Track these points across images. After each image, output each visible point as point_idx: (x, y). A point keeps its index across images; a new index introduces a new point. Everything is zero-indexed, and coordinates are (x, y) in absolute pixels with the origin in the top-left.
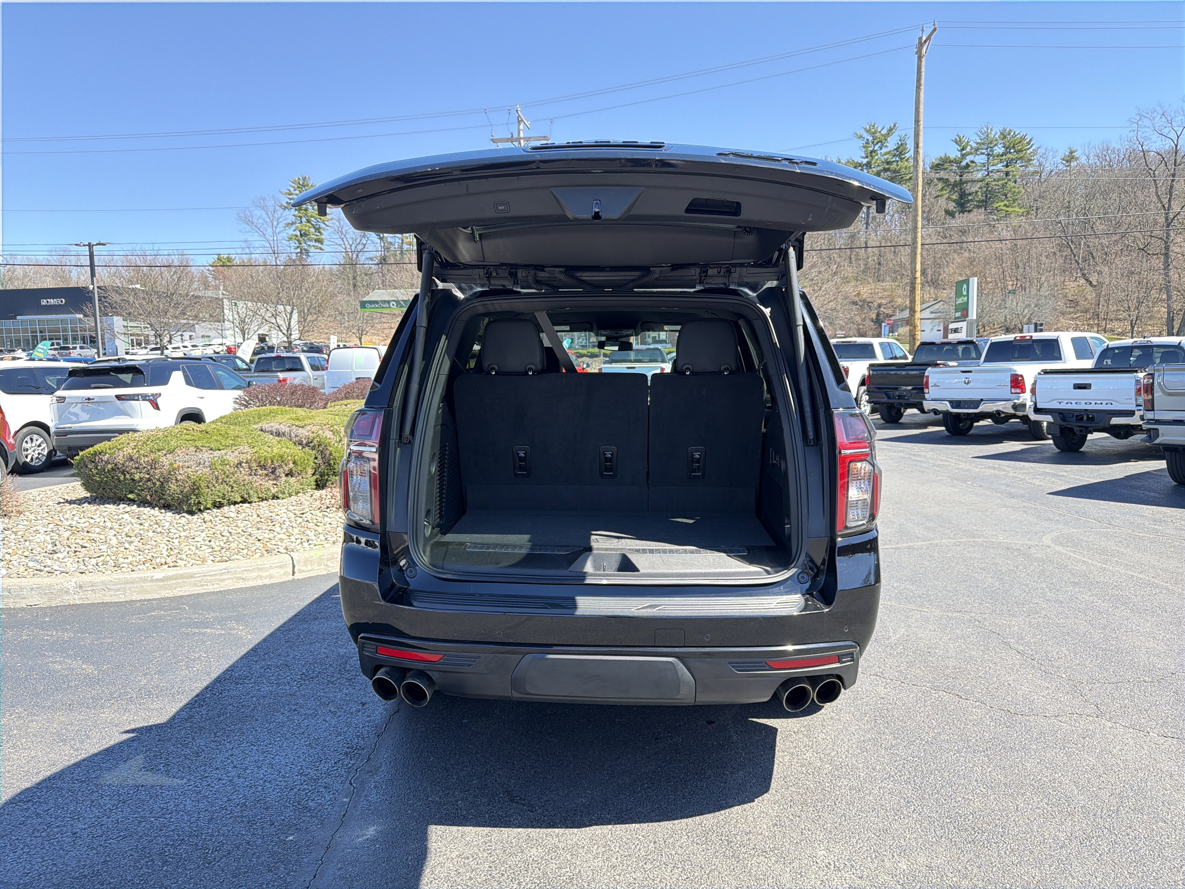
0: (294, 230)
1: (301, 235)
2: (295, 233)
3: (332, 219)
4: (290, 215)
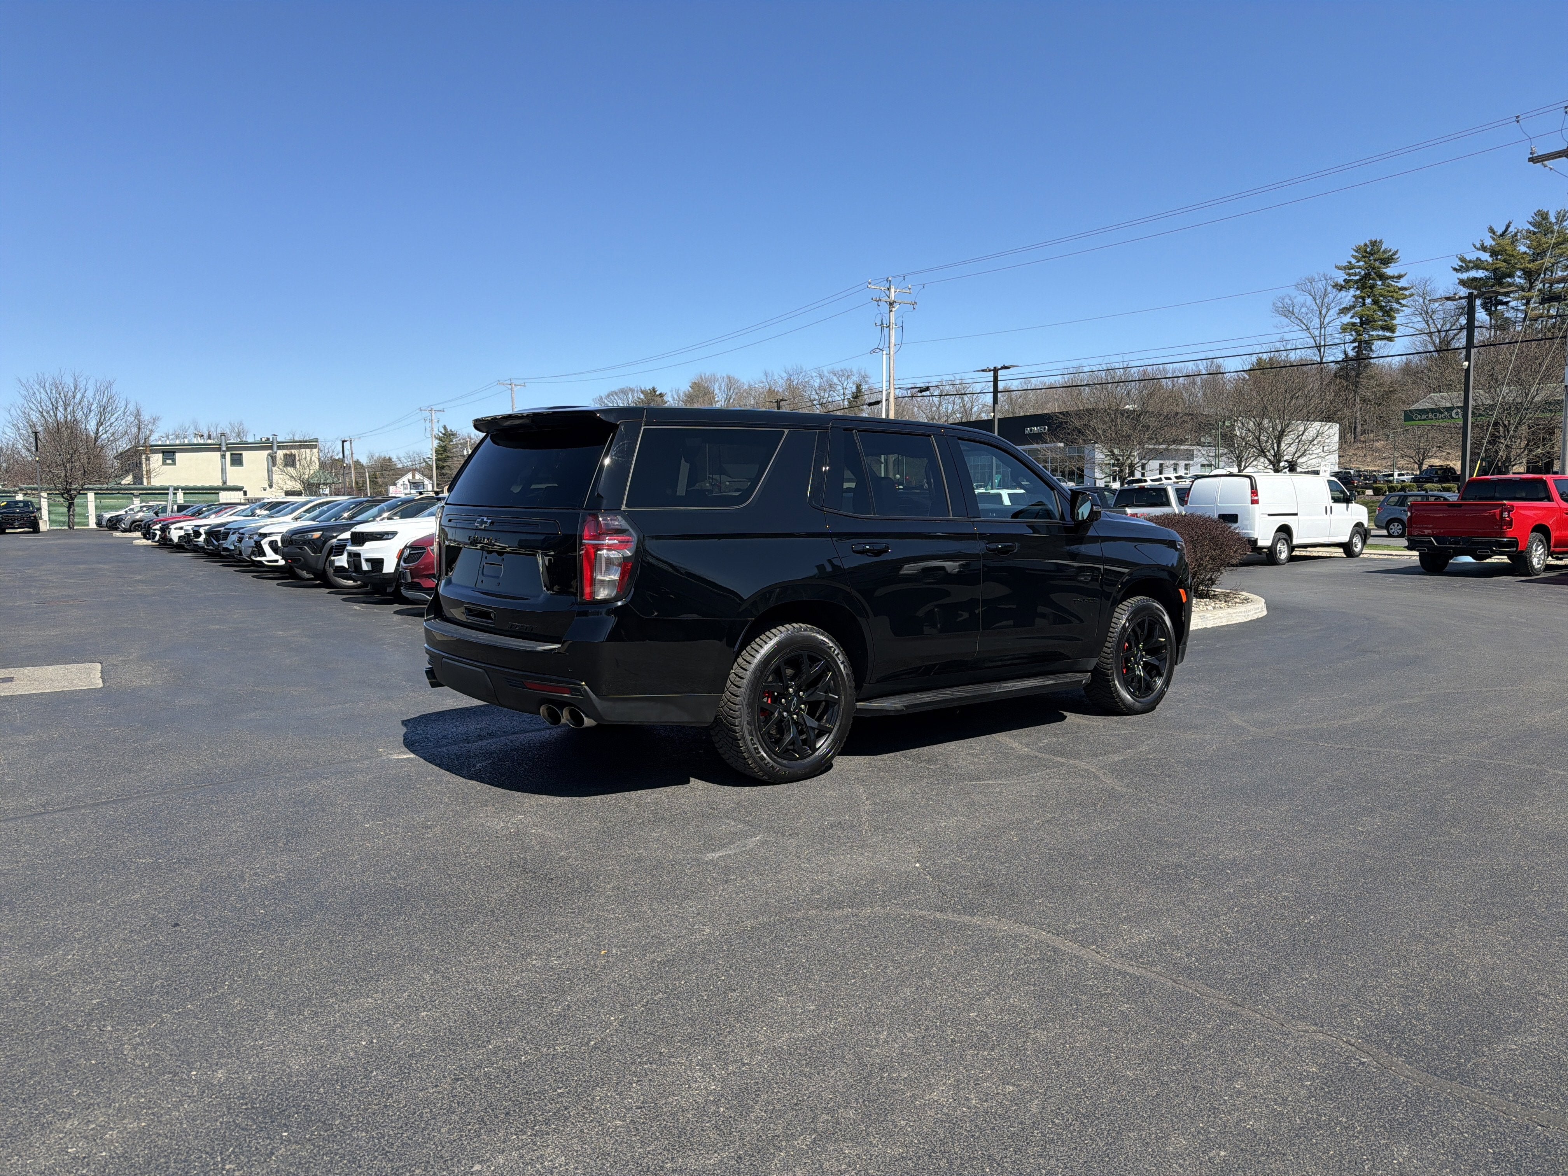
0: (1352, 317)
1: (1362, 324)
2: (1354, 320)
3: (1411, 295)
4: (1348, 297)
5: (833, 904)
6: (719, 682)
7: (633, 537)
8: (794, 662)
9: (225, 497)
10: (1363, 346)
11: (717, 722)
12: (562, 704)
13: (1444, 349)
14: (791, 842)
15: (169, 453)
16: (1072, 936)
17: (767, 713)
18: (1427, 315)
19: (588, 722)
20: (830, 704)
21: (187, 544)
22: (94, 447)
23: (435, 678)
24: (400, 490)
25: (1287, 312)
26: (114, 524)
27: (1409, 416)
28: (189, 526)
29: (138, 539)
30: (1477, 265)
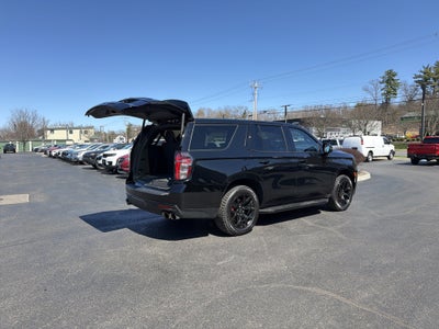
0: (384, 91)
1: (387, 93)
3: (401, 85)
4: (383, 86)
5: (261, 283)
6: (218, 204)
7: (192, 159)
8: (241, 198)
9: (68, 143)
10: (388, 99)
11: (217, 217)
12: (169, 212)
13: (411, 100)
14: (244, 259)
15: (52, 130)
16: (342, 294)
17: (232, 214)
18: (406, 90)
19: (178, 218)
20: (251, 211)
21: (56, 156)
22: (31, 129)
23: (129, 202)
24: (116, 141)
25: (366, 90)
26: (36, 150)
27: (402, 119)
28: (57, 151)
29: (43, 154)
30: (420, 76)
